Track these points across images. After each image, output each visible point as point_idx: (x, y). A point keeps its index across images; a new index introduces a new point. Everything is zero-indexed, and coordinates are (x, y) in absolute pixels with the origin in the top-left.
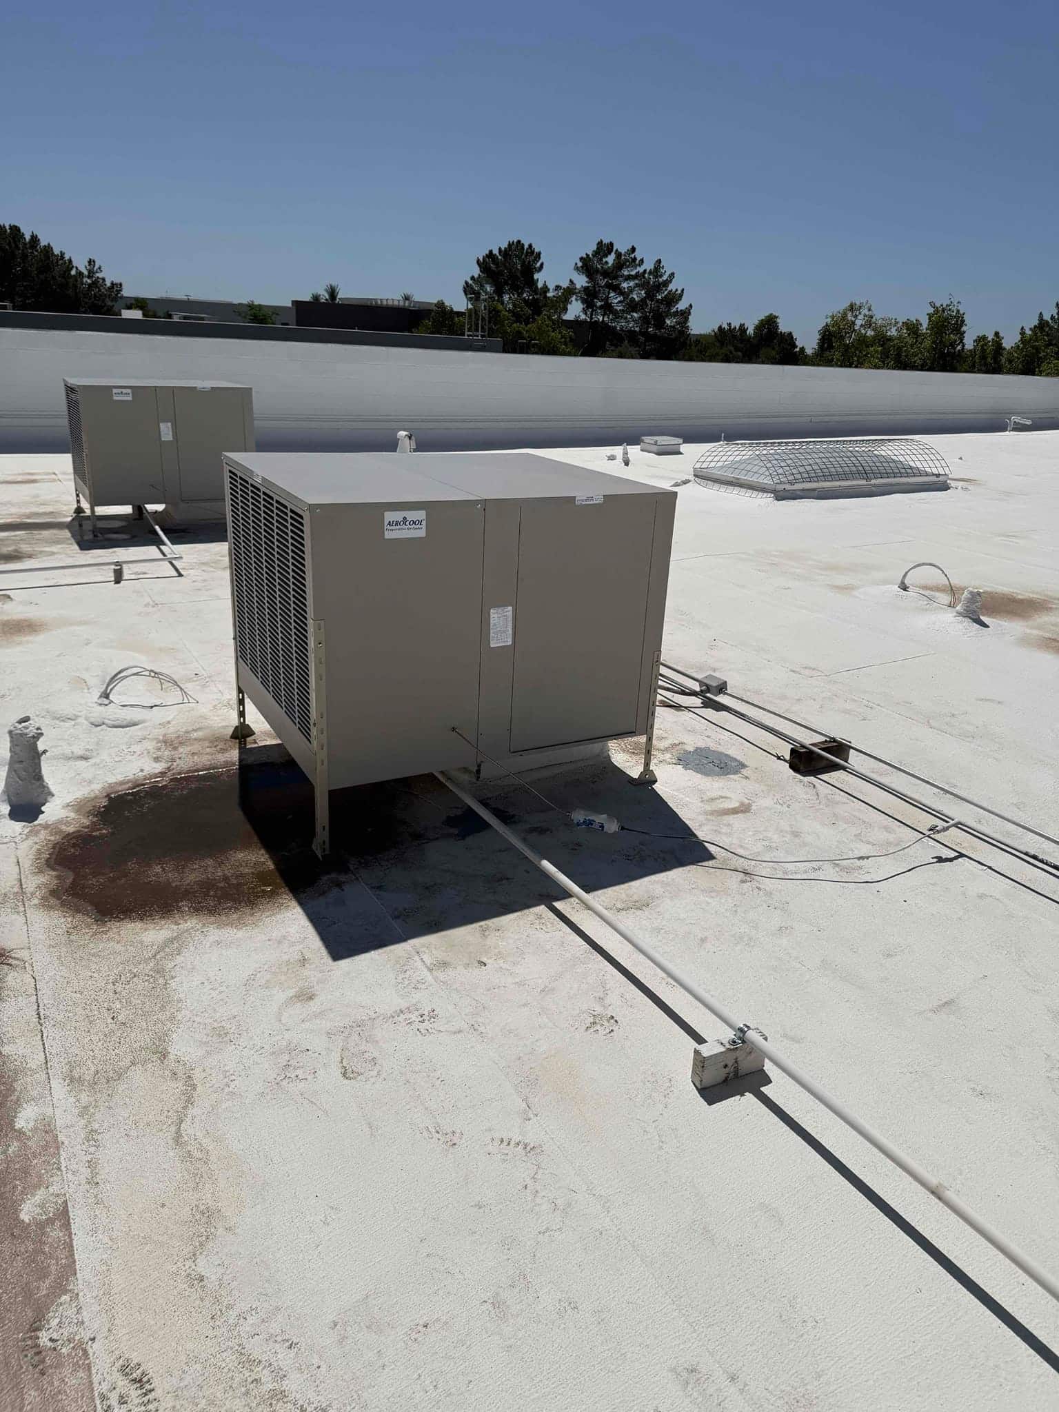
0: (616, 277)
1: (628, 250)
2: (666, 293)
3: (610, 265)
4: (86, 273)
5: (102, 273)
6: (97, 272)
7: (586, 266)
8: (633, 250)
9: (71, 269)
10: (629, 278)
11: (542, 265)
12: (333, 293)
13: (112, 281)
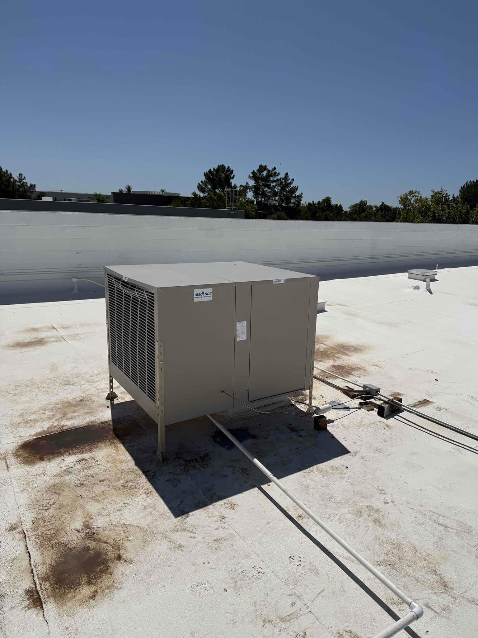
0: (269, 181)
1: (272, 169)
2: (290, 188)
3: (264, 176)
4: (18, 180)
5: (25, 180)
6: (23, 180)
7: (254, 176)
8: (275, 169)
9: (11, 178)
10: (273, 181)
11: (234, 176)
12: (129, 189)
13: (31, 184)
